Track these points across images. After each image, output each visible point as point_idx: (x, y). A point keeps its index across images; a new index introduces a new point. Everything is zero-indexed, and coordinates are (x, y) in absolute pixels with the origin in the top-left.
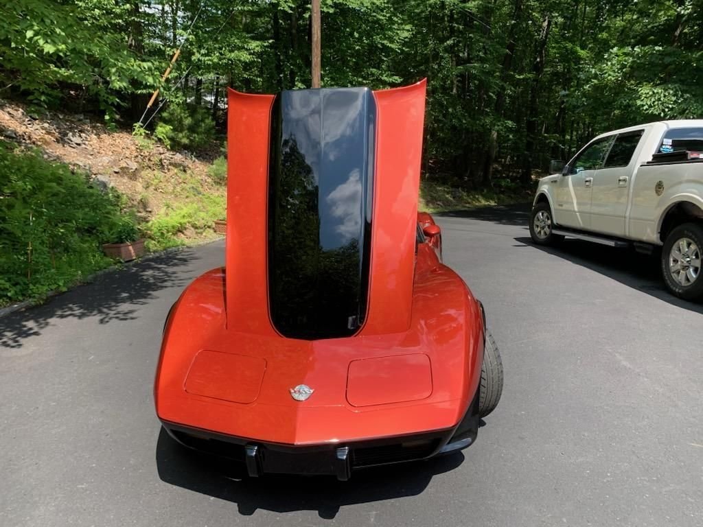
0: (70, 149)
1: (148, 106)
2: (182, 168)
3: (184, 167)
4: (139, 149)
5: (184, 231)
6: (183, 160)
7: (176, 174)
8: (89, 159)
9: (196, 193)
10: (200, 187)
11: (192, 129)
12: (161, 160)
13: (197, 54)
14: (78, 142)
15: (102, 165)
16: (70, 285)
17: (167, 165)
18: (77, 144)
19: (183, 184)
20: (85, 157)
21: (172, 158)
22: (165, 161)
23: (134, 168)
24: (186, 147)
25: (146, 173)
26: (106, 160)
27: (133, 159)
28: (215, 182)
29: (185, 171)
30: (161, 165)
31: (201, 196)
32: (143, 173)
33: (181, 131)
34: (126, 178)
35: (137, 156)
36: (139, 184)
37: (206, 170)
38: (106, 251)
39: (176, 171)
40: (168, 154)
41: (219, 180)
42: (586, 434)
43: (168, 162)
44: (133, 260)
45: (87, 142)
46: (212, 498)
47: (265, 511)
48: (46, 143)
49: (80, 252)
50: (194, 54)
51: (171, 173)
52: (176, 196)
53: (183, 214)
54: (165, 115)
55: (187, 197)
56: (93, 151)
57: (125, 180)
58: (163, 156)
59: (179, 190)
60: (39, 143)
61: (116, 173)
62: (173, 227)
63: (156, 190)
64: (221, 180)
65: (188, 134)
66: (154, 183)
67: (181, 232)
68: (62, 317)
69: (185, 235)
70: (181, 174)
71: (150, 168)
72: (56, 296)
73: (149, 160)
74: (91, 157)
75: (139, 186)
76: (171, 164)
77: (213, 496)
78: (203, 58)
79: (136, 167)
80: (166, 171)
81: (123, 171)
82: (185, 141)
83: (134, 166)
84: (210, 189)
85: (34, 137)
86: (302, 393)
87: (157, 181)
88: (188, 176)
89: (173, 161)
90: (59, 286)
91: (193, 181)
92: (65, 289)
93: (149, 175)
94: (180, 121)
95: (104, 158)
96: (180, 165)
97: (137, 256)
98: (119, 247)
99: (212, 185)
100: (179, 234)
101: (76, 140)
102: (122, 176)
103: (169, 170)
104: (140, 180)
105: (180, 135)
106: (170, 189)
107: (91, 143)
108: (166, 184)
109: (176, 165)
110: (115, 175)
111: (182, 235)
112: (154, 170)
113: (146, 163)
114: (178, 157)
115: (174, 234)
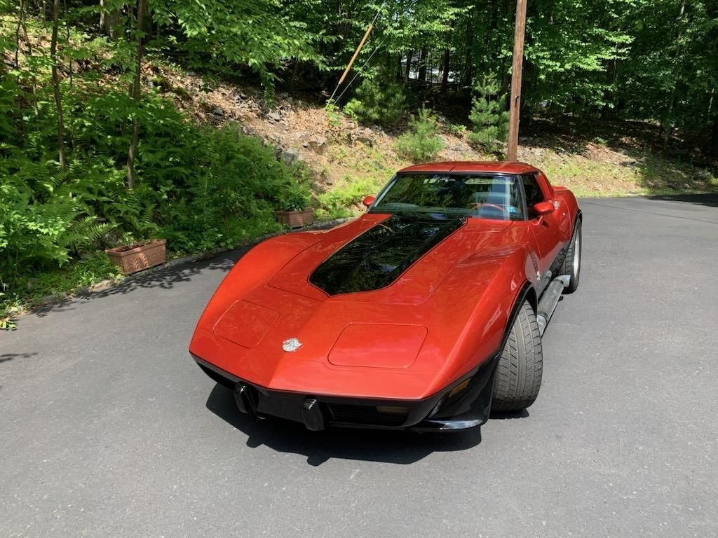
0: (269, 125)
1: (340, 83)
2: (368, 143)
3: (371, 142)
4: (331, 124)
5: (359, 204)
6: (373, 135)
7: (362, 149)
8: (284, 134)
9: (378, 168)
10: (384, 161)
11: (383, 104)
12: (349, 136)
13: (389, 28)
14: (277, 118)
15: (294, 140)
16: (238, 244)
17: (356, 140)
18: (276, 120)
19: (366, 159)
20: (280, 133)
21: (361, 133)
22: (354, 136)
23: (322, 143)
24: (377, 122)
25: (334, 149)
26: (298, 134)
27: (324, 134)
28: (399, 157)
29: (371, 146)
30: (349, 140)
31: (382, 170)
32: (329, 148)
33: (372, 107)
34: (313, 152)
35: (327, 132)
36: (324, 157)
37: (393, 145)
38: (280, 217)
39: (362, 145)
40: (358, 130)
41: (404, 155)
42: (641, 448)
43: (356, 137)
44: (301, 227)
45: (285, 119)
46: (235, 429)
47: (267, 448)
48: (249, 119)
49: (256, 217)
50: (386, 28)
51: (358, 148)
52: (358, 170)
53: (357, 187)
54: (358, 90)
55: (369, 171)
56: (289, 126)
57: (313, 154)
58: (352, 131)
59: (361, 165)
60: (243, 120)
61: (304, 146)
62: (347, 199)
63: (339, 163)
64: (406, 154)
65: (380, 109)
66: (339, 157)
67: (355, 204)
68: (213, 268)
69: (359, 207)
70: (367, 150)
71: (337, 142)
72: (223, 252)
73: (339, 135)
74: (286, 132)
75: (324, 159)
76: (358, 139)
77: (236, 427)
78: (395, 32)
79: (324, 141)
80: (353, 146)
81: (312, 146)
82: (376, 116)
83: (322, 140)
84: (393, 164)
85: (238, 114)
86: (292, 345)
87: (342, 155)
88: (374, 151)
89: (361, 136)
90: (227, 244)
91: (377, 156)
92: (232, 247)
93: (336, 150)
94: (372, 96)
95: (297, 133)
96: (367, 140)
97: (304, 223)
98: (288, 215)
99: (396, 160)
100: (353, 206)
101: (275, 116)
102: (310, 150)
103: (356, 144)
104: (327, 154)
105: (371, 111)
106: (354, 162)
107: (289, 119)
108: (350, 158)
109: (363, 140)
110: (304, 149)
111: (356, 207)
112: (341, 144)
113: (335, 137)
114: (368, 132)
115: (347, 206)
